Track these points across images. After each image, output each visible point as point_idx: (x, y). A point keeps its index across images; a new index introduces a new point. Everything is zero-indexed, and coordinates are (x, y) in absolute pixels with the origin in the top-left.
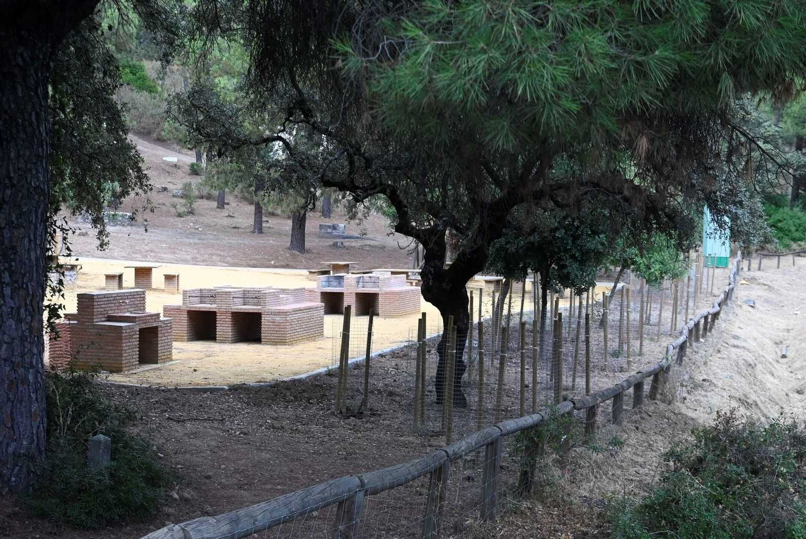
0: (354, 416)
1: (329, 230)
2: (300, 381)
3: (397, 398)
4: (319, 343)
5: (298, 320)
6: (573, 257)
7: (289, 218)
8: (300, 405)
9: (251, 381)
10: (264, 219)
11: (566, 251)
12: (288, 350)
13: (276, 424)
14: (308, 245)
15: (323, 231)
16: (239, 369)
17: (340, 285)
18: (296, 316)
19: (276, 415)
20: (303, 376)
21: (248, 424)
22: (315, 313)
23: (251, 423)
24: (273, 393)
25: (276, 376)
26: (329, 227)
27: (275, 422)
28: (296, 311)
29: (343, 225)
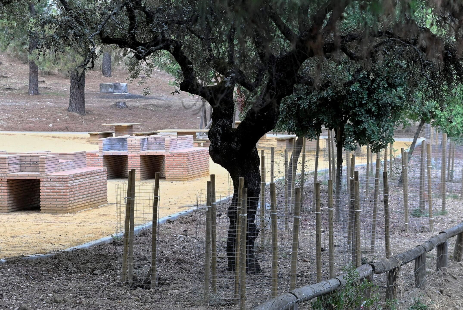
0: (142, 287)
1: (110, 90)
2: (82, 250)
3: (187, 266)
4: (102, 210)
5: (80, 186)
6: (369, 112)
7: (67, 77)
8: (83, 277)
9: (30, 253)
10: (40, 79)
11: (361, 105)
12: (70, 218)
13: (58, 297)
14: (88, 105)
15: (103, 90)
16: (16, 240)
17: (124, 147)
18: (77, 182)
19: (57, 288)
20: (86, 245)
21: (28, 299)
22: (98, 178)
23: (30, 298)
24: (54, 265)
25: (57, 247)
26: (110, 86)
27: (56, 296)
28: (77, 176)
29: (125, 84)
